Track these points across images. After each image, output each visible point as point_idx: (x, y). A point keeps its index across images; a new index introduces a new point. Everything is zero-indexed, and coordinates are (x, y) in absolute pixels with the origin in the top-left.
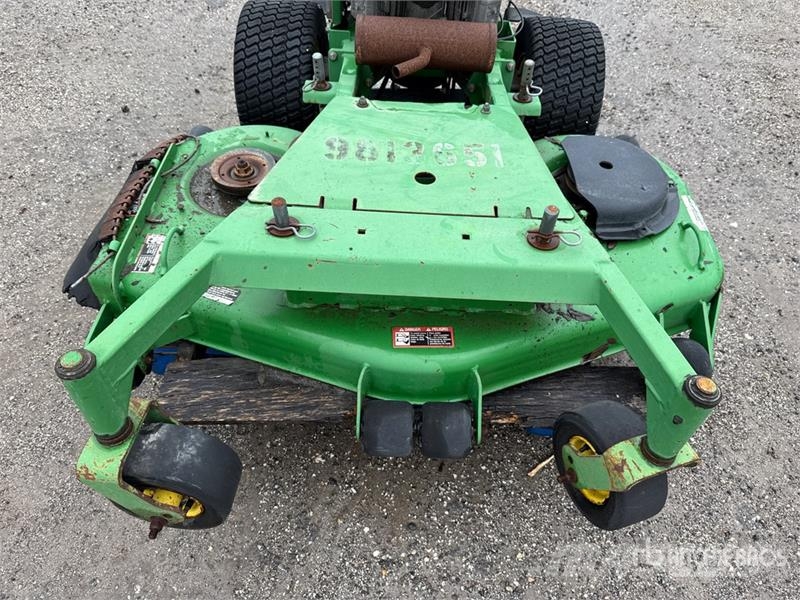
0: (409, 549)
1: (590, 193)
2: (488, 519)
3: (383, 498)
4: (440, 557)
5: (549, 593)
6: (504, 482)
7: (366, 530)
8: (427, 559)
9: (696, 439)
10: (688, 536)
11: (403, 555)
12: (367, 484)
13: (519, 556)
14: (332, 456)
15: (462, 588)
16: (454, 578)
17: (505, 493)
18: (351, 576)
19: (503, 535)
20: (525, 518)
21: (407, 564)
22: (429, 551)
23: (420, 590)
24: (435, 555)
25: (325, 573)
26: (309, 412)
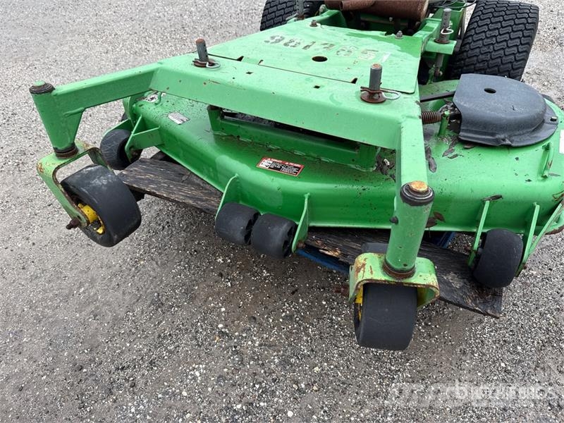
0: (242, 332)
1: (462, 103)
2: (308, 335)
3: (245, 296)
4: (261, 345)
5: (324, 403)
6: (334, 318)
7: (223, 309)
8: (250, 343)
9: (523, 349)
10: (471, 417)
11: (237, 334)
12: (240, 284)
13: (317, 369)
14: (229, 261)
15: (262, 371)
16: (260, 362)
17: (330, 324)
18: (197, 332)
19: (312, 351)
20: (336, 346)
21: (236, 340)
22: (255, 338)
23: (234, 359)
24: (258, 342)
25: (183, 324)
26: (199, 202)
